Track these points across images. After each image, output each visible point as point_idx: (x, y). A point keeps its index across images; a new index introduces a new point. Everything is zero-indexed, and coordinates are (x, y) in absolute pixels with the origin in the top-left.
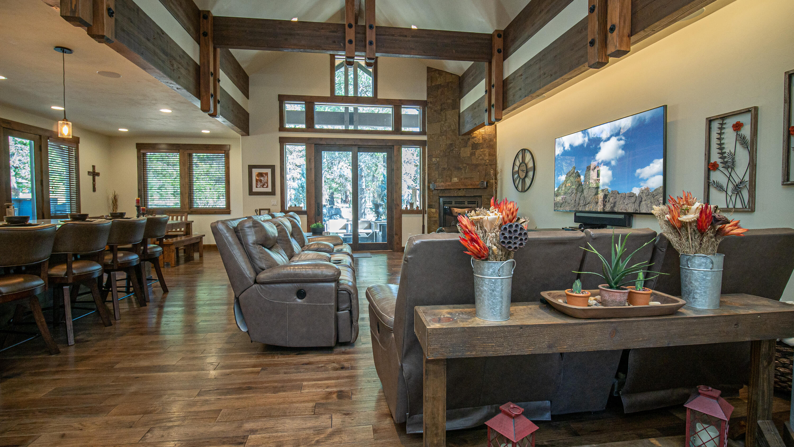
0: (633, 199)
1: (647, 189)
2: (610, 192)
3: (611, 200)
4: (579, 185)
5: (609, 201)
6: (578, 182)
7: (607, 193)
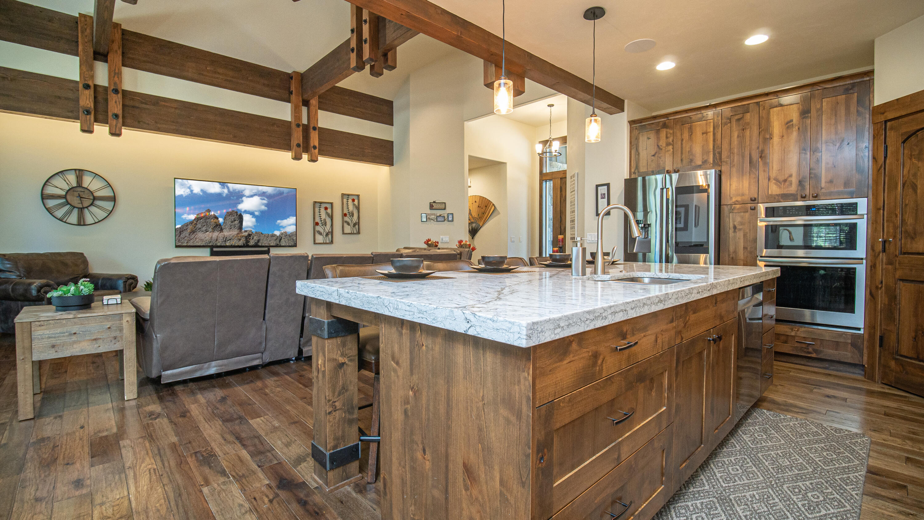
0: (275, 238)
1: (286, 233)
2: (254, 233)
3: (255, 238)
4: (217, 225)
5: (253, 238)
6: (216, 223)
7: (250, 233)
